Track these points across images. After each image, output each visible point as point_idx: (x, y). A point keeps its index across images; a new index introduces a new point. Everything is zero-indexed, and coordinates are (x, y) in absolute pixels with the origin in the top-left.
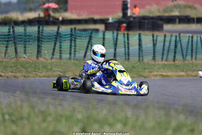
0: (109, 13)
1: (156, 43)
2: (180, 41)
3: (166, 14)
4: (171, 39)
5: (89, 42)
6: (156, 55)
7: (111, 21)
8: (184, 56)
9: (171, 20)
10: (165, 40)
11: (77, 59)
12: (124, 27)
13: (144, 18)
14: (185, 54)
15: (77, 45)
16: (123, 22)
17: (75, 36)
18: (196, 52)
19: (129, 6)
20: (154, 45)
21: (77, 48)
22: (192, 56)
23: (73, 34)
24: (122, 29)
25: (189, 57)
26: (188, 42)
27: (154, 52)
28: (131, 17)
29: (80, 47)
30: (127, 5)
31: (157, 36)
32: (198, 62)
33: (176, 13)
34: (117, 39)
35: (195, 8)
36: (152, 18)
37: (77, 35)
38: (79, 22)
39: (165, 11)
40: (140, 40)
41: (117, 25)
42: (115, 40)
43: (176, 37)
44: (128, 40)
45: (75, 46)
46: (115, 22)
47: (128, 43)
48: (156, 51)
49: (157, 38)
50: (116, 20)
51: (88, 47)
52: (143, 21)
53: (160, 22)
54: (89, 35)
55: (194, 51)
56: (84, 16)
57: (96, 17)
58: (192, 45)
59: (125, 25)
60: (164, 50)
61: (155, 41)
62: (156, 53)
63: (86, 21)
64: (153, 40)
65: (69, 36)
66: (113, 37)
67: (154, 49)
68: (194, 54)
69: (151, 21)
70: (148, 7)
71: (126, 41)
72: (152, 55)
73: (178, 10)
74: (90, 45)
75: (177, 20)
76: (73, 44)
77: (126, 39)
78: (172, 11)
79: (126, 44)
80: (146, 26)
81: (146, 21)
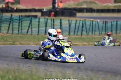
0: (44, 6)
1: (71, 25)
2: (85, 24)
3: (79, 7)
4: (80, 23)
5: (30, 24)
6: (71, 32)
7: (45, 10)
8: (88, 33)
9: (81, 10)
10: (76, 23)
11: (23, 34)
12: (53, 14)
13: (65, 9)
14: (88, 31)
15: (23, 26)
16: (52, 12)
17: (22, 20)
18: (95, 30)
19: (56, 1)
20: (70, 26)
21: (23, 27)
22: (92, 33)
23: (21, 19)
24: (52, 16)
25: (90, 34)
26: (90, 24)
27: (69, 30)
28: (57, 8)
29: (25, 27)
30: (55, 1)
31: (71, 21)
32: (96, 36)
33: (85, 6)
34: (47, 22)
35: (96, 4)
36: (70, 9)
37: (23, 19)
38: (26, 11)
39: (78, 5)
40: (61, 23)
41: (48, 13)
42: (46, 23)
43: (83, 21)
44: (54, 23)
45: (22, 26)
46: (47, 11)
47: (54, 25)
48: (71, 29)
49: (71, 22)
50: (48, 10)
51: (29, 27)
52: (64, 11)
53: (74, 12)
54: (30, 20)
55: (94, 30)
56: (30, 7)
57: (37, 8)
58: (92, 26)
59: (53, 13)
60: (75, 29)
61: (70, 24)
62: (71, 31)
63: (31, 11)
64: (69, 23)
65: (18, 20)
66: (45, 21)
67: (69, 28)
68: (94, 31)
69: (69, 11)
70: (68, 3)
71: (53, 24)
72: (68, 32)
73: (86, 4)
74: (30, 26)
75: (85, 11)
76: (20, 25)
77: (53, 22)
78: (82, 5)
79: (53, 25)
80: (66, 14)
81: (66, 11)
